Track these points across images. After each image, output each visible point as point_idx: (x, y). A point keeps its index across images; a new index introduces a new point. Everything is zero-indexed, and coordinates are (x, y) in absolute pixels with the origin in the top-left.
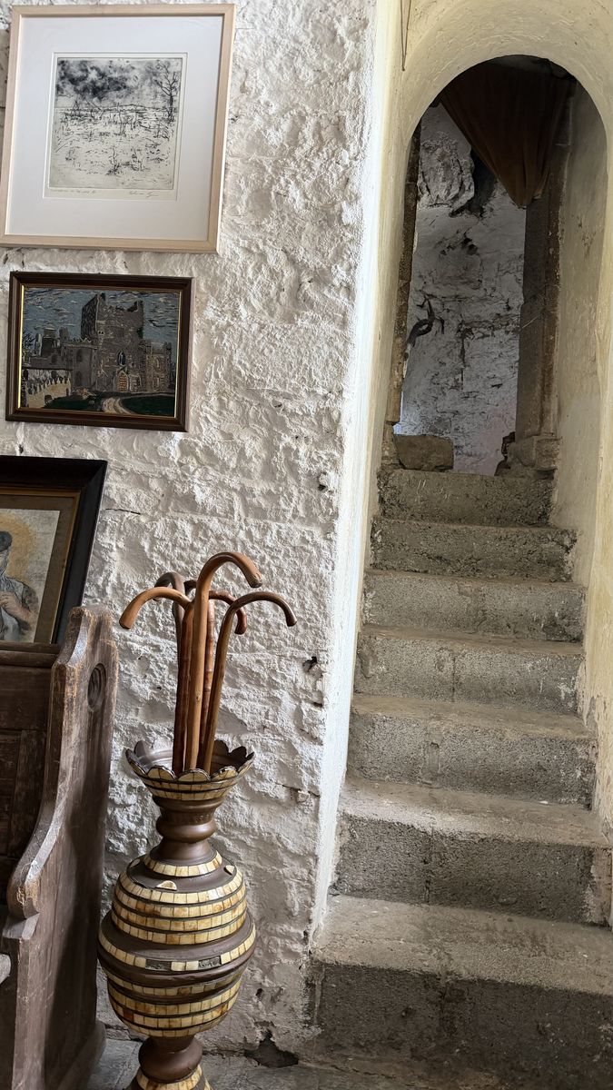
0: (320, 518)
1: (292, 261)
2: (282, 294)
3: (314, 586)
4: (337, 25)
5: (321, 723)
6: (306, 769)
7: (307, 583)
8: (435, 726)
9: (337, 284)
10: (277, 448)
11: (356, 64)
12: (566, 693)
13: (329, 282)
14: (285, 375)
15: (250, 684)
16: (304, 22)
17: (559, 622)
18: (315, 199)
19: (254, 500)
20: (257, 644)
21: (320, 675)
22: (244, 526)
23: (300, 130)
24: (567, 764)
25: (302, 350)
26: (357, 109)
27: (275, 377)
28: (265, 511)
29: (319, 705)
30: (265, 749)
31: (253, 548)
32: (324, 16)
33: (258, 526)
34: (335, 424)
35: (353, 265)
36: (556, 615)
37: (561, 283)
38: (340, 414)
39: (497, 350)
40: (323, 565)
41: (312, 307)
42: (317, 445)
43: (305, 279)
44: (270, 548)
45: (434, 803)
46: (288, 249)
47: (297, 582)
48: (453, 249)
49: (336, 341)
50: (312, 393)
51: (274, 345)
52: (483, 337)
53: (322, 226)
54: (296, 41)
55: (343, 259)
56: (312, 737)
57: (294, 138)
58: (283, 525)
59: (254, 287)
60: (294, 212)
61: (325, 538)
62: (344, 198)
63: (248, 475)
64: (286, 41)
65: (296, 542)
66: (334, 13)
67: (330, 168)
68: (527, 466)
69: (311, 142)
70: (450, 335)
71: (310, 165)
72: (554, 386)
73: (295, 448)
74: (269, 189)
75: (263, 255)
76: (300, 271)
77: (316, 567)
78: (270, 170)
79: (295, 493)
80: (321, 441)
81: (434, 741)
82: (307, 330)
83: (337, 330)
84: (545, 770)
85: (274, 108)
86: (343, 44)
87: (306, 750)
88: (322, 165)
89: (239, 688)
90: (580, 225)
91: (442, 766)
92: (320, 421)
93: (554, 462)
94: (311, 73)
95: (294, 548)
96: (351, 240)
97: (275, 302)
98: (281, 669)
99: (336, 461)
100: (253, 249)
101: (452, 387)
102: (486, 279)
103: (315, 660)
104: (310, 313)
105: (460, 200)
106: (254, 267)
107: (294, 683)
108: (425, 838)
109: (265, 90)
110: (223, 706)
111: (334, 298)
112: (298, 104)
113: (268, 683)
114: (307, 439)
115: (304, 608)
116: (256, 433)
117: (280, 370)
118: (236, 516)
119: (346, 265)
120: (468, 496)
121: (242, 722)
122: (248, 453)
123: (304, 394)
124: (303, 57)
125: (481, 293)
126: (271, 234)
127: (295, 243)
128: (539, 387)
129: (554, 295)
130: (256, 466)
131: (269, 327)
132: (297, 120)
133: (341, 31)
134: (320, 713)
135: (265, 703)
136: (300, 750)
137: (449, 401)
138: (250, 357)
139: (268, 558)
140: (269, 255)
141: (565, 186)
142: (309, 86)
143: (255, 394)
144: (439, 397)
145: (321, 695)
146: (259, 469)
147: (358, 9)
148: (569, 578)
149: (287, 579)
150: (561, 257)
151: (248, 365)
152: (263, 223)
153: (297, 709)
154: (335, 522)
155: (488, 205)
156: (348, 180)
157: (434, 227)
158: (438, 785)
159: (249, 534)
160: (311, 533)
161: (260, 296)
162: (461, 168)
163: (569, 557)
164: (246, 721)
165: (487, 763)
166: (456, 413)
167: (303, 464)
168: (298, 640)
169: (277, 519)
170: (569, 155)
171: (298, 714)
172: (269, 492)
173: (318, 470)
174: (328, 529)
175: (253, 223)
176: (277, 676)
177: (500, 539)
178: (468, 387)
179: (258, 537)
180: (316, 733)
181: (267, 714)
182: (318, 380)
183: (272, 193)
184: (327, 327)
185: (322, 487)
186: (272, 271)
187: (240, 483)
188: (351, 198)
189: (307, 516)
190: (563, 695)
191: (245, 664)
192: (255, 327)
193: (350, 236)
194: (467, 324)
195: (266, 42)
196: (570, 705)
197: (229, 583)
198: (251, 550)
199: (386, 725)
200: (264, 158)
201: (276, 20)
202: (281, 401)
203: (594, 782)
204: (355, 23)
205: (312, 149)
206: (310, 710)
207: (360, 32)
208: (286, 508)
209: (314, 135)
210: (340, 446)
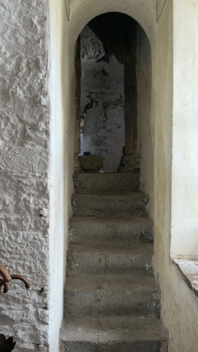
0: (41, 228)
1: (21, 120)
2: (18, 134)
3: (40, 258)
4: (33, 19)
5: (47, 316)
6: (42, 336)
7: (37, 257)
8: (98, 292)
9: (41, 130)
10: (20, 200)
11: (42, 36)
12: (148, 267)
13: (39, 129)
14: (21, 169)
15: (15, 303)
16: (19, 18)
17: (144, 235)
18: (29, 94)
19: (11, 223)
20: (17, 285)
21: (45, 296)
22: (7, 235)
23: (20, 64)
24: (150, 301)
25: (28, 158)
26: (45, 55)
27: (17, 170)
28: (17, 227)
29: (46, 308)
30: (23, 329)
31: (12, 244)
32: (27, 15)
33: (14, 234)
34: (45, 188)
35: (48, 122)
36: (143, 232)
37: (138, 95)
38: (47, 184)
39: (118, 113)
40: (44, 249)
41: (31, 140)
42: (38, 197)
43: (27, 128)
44: (20, 243)
45: (100, 326)
46: (19, 115)
47: (33, 257)
48: (99, 74)
49: (43, 153)
50: (34, 176)
51: (16, 156)
52: (112, 108)
53: (33, 105)
54: (16, 25)
55: (43, 120)
56: (43, 322)
57: (18, 67)
58: (25, 232)
59: (5, 132)
60: (20, 99)
61: (44, 237)
62: (41, 94)
63: (8, 212)
64: (12, 26)
65: (31, 239)
66: (32, 14)
67: (34, 81)
68: (130, 166)
69: (25, 70)
70: (100, 107)
71: (25, 80)
72: (138, 135)
73: (28, 199)
74: (8, 90)
75: (8, 118)
76: (25, 125)
77: (41, 250)
78: (8, 82)
79: (29, 219)
80: (39, 195)
81: (98, 298)
82: (30, 149)
83: (43, 149)
84: (142, 305)
85: (8, 55)
86: (36, 27)
87: (42, 328)
88: (31, 79)
89: (10, 305)
90: (144, 75)
91: (102, 308)
92: (38, 187)
93: (140, 166)
94: (23, 40)
95: (30, 242)
96: (46, 112)
97: (15, 137)
98: (28, 295)
99: (46, 204)
100: (3, 116)
101: (102, 128)
102: (112, 86)
103: (42, 289)
104: (31, 142)
105: (100, 57)
106: (4, 123)
107: (34, 300)
108: (95, 346)
109: (3, 47)
110: (4, 314)
111: (41, 136)
112: (18, 53)
113: (23, 302)
114: (33, 195)
115: (36, 268)
116: (10, 193)
117: (19, 167)
118: (3, 230)
119: (44, 122)
120: (109, 182)
121: (12, 320)
122: (7, 202)
123: (30, 176)
124: (19, 33)
125: (110, 91)
126: (11, 109)
127: (22, 113)
128: (132, 136)
129: (136, 100)
130: (11, 208)
131: (13, 148)
132: (19, 60)
133: (35, 22)
134: (47, 312)
135: (22, 310)
136: (39, 329)
137: (102, 133)
138: (5, 162)
139: (19, 248)
140: (11, 118)
141: (137, 57)
142: (23, 45)
143: (9, 177)
144: (98, 131)
145: (46, 304)
146: (13, 209)
147: (42, 13)
148: (147, 214)
149: (28, 256)
150: (138, 85)
151: (5, 165)
152: (7, 104)
153: (36, 311)
154: (48, 230)
155: (111, 58)
156: (42, 86)
157: (90, 66)
158: (101, 316)
159: (10, 238)
160: (38, 235)
161: (8, 135)
162: (99, 44)
163: (147, 206)
164: (14, 319)
165: (119, 305)
166: (105, 137)
167: (32, 206)
168: (35, 282)
169: (22, 230)
170: (138, 45)
171: (37, 313)
172: (18, 219)
173: (39, 208)
174: (45, 233)
175: (2, 104)
176: (26, 299)
177: (121, 201)
178: (108, 127)
179: (14, 239)
180: (45, 320)
181: (23, 315)
182: (36, 170)
183: (10, 92)
184: (39, 148)
185: (41, 215)
186: (12, 125)
187: (4, 216)
188: (44, 94)
189: (35, 228)
190: (147, 268)
191: (12, 295)
192: (7, 149)
193: (45, 110)
194: (106, 103)
195: (2, 26)
196: (150, 272)
197: (2, 260)
198: (11, 245)
199: (79, 294)
200: (5, 76)
201: (6, 16)
202: (20, 179)
203: (160, 307)
204: (41, 18)
205: (26, 72)
206: (42, 311)
207: (43, 22)
208: (26, 225)
209: (26, 67)
210: (48, 197)
